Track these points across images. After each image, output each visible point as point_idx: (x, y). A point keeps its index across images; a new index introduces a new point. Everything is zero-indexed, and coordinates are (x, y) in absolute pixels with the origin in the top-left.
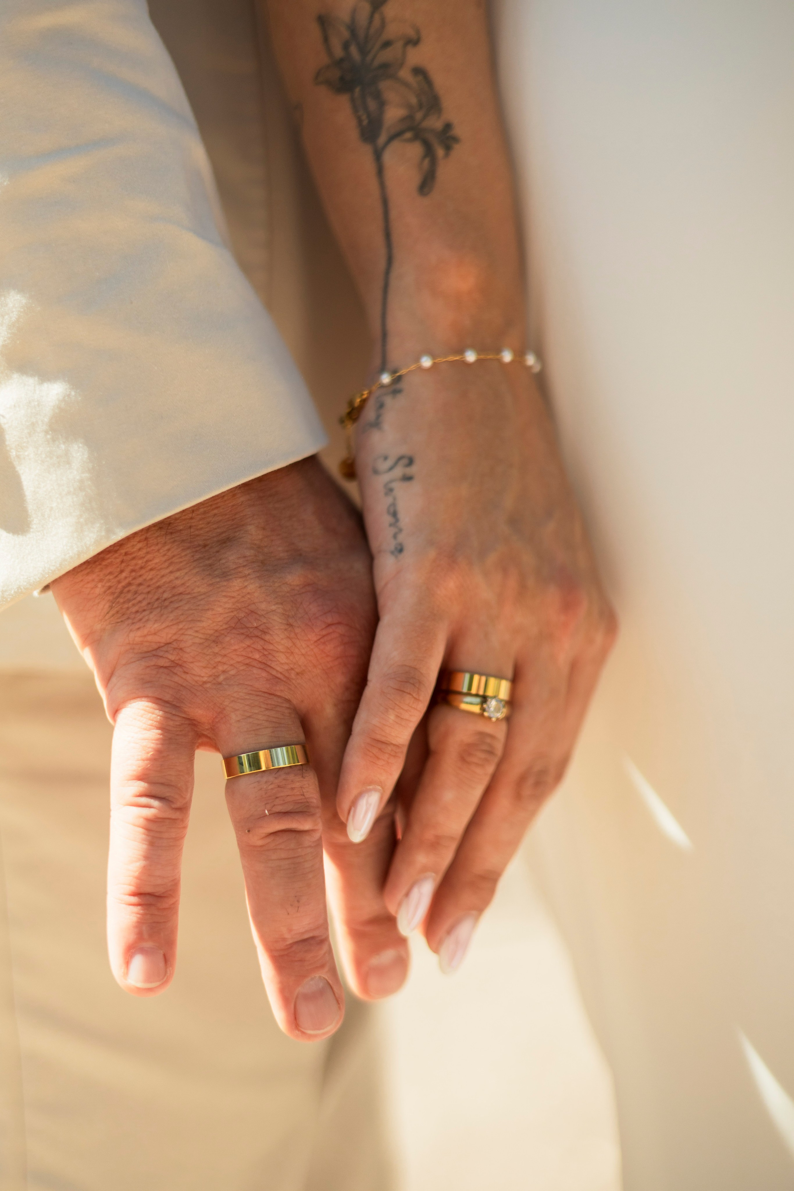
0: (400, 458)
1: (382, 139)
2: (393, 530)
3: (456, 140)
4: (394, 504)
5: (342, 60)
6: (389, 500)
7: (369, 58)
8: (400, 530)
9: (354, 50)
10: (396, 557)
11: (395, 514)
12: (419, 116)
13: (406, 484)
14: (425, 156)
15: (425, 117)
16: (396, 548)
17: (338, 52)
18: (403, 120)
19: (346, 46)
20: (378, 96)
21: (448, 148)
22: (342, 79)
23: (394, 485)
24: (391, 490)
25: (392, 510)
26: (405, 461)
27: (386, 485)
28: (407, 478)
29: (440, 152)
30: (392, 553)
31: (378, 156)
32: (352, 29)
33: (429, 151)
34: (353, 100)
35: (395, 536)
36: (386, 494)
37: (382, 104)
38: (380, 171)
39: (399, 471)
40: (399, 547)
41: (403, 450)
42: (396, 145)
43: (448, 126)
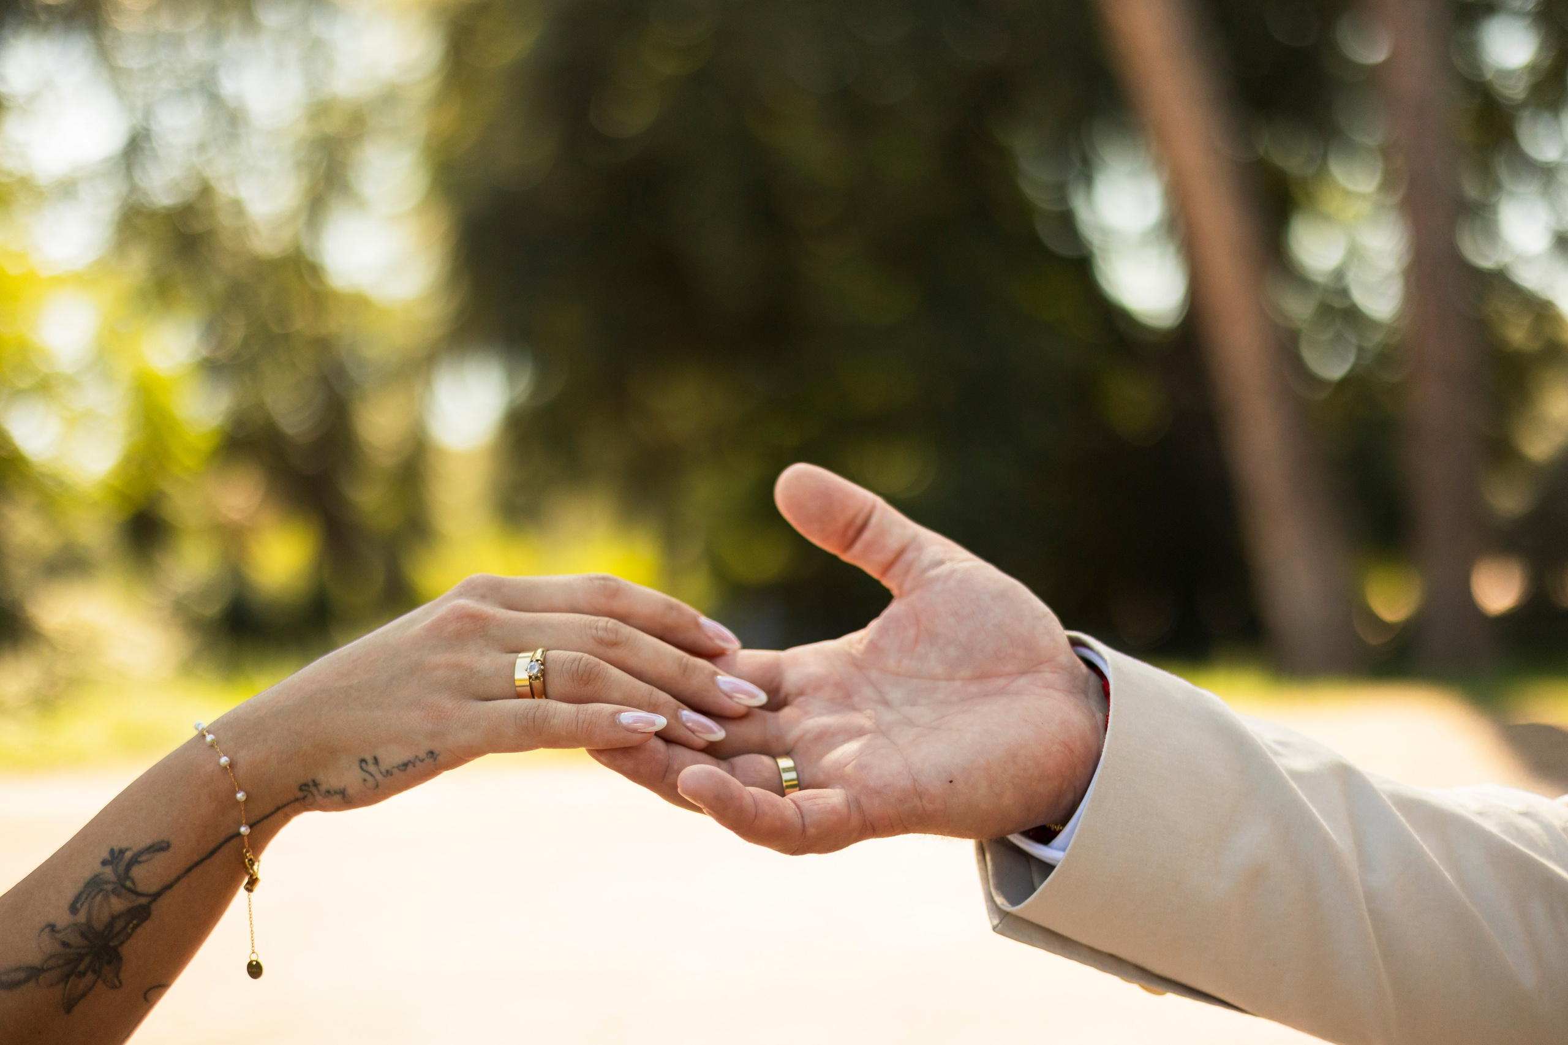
0: (362, 769)
1: (143, 901)
2: (418, 764)
3: (112, 851)
4: (398, 767)
5: (94, 972)
6: (395, 771)
7: (83, 951)
8: (416, 757)
9: (82, 967)
10: (438, 755)
11: (406, 765)
12: (109, 887)
13: (380, 761)
14: (139, 863)
15: (107, 882)
16: (431, 757)
17: (90, 977)
18: (119, 896)
19: (82, 974)
20: (110, 925)
21: (122, 852)
22: (109, 962)
23: (383, 770)
24: (387, 771)
25: (404, 768)
26: (364, 765)
27: (385, 776)
28: (376, 761)
29: (129, 854)
30: (435, 759)
31: (156, 896)
32: (66, 978)
33: (135, 861)
34: (122, 943)
35: (422, 761)
36: (391, 775)
37: (114, 918)
38: (168, 887)
39: (372, 768)
40: (430, 755)
41: (356, 768)
42: (141, 888)
43: (104, 863)
